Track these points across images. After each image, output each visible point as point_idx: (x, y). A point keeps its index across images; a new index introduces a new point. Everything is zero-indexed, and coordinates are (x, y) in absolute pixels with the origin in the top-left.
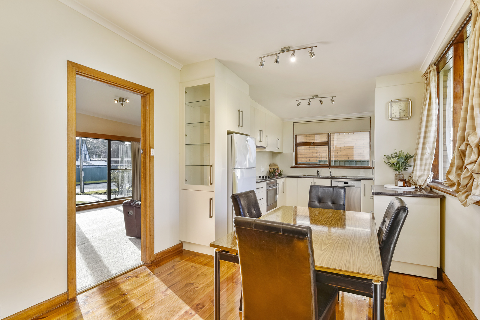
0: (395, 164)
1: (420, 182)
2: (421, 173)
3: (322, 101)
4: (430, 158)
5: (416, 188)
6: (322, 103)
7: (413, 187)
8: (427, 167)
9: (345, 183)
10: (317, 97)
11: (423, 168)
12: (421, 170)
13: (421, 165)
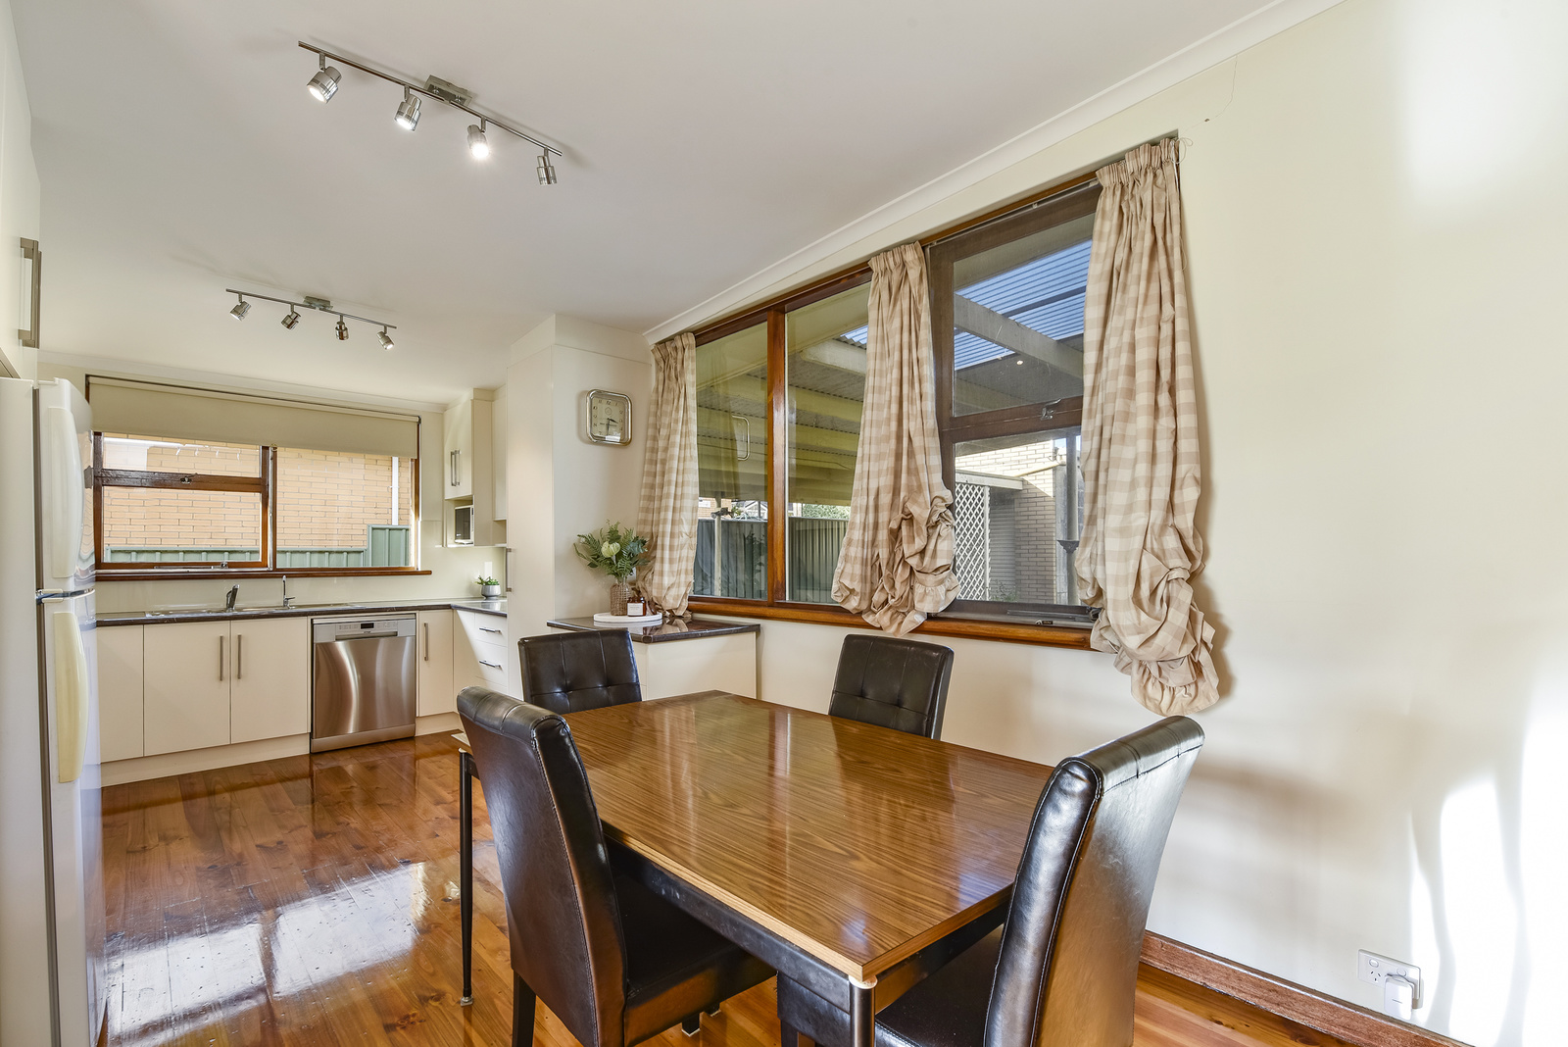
0: (614, 558)
1: (672, 601)
2: (673, 580)
3: (346, 329)
4: (686, 546)
5: (664, 617)
6: (345, 335)
7: (659, 616)
8: (683, 565)
9: (364, 626)
10: (324, 305)
11: (675, 567)
12: (672, 572)
13: (671, 561)
